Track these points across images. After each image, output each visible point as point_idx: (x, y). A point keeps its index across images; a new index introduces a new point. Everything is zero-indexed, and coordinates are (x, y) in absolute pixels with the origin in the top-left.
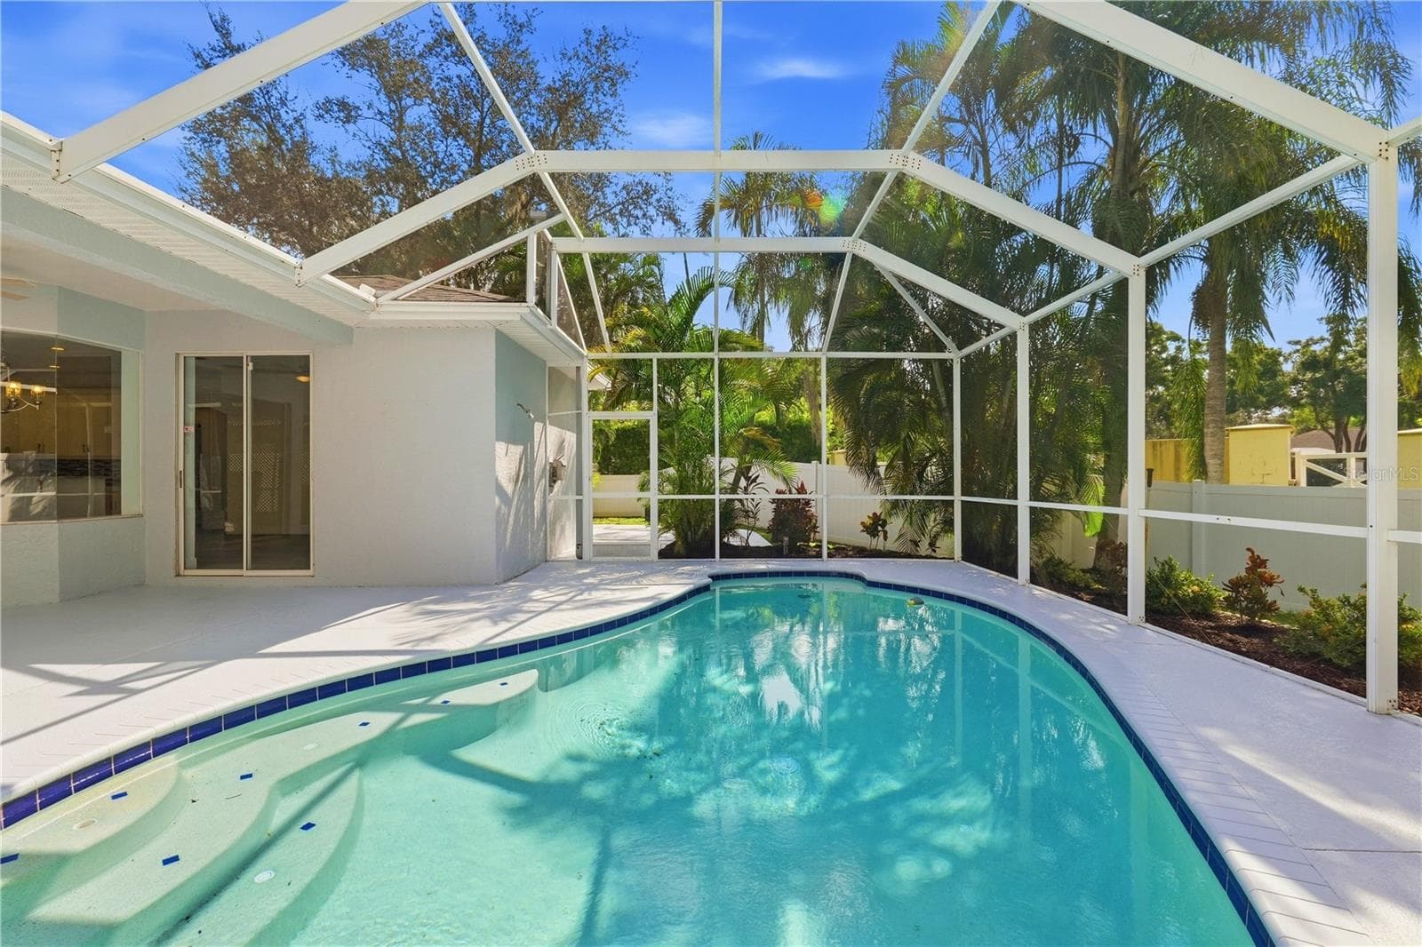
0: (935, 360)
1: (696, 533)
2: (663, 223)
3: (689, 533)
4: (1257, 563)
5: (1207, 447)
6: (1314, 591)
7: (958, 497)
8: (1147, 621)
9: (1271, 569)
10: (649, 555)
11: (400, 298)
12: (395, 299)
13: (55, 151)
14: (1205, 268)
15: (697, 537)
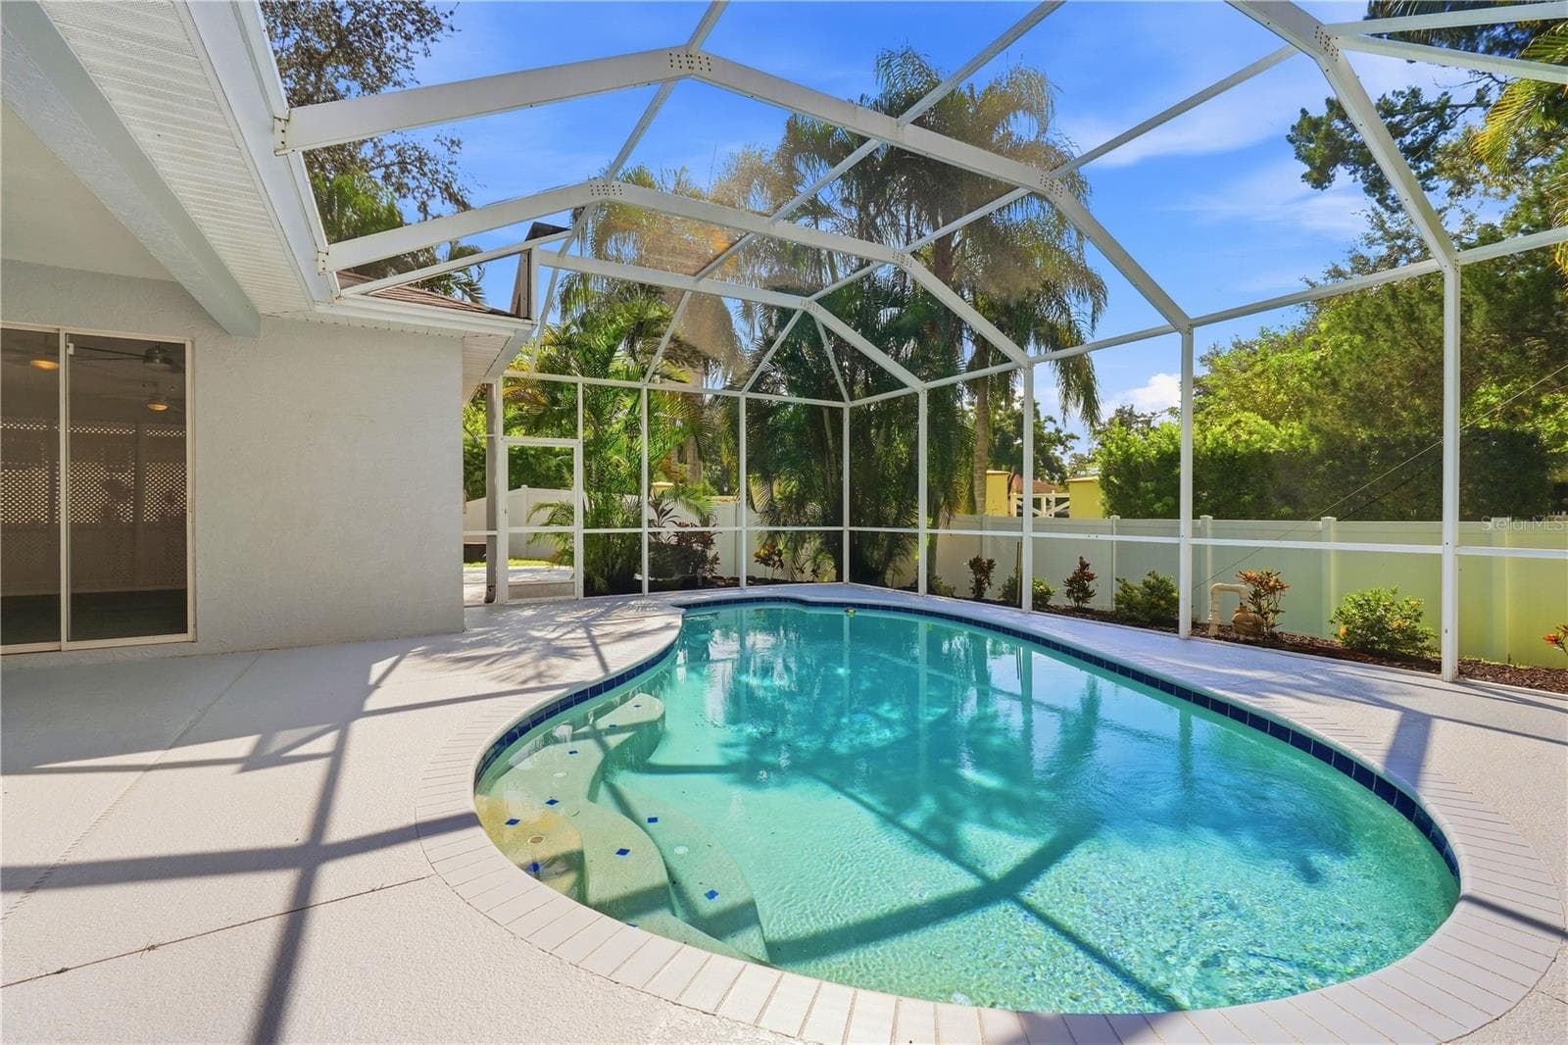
0: (826, 407)
1: (613, 568)
2: (443, 202)
3: (606, 570)
4: (1084, 566)
5: (976, 489)
6: (1124, 580)
7: (846, 528)
8: (1033, 609)
9: (1090, 570)
10: (574, 594)
11: (372, 293)
12: (366, 294)
13: (280, 120)
14: (975, 348)
15: (614, 574)
